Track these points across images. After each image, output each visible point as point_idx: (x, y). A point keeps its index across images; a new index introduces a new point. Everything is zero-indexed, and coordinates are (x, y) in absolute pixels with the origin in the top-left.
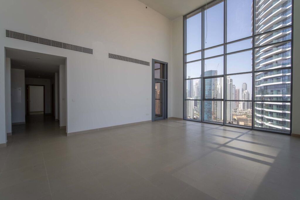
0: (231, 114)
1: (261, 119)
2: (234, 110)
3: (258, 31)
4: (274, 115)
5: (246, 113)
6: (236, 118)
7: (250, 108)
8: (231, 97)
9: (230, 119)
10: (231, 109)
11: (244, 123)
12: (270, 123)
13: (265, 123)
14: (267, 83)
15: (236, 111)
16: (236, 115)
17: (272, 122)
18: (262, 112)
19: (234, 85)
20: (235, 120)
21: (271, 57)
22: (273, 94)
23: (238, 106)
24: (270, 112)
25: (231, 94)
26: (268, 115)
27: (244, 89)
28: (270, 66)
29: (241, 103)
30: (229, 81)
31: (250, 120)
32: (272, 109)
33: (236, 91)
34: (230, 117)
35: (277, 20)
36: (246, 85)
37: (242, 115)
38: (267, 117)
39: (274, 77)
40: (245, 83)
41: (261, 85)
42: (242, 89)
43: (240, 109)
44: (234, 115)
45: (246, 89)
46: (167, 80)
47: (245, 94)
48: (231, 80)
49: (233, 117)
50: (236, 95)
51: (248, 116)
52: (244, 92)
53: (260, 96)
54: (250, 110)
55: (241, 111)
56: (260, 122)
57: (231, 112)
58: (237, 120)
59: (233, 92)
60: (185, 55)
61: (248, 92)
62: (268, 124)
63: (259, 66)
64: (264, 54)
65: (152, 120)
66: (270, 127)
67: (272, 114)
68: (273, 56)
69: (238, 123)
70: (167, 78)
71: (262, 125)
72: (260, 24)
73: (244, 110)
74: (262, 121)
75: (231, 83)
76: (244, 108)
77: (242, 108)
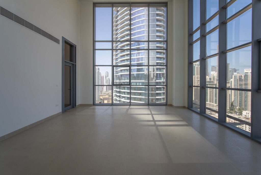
0: (98, 96)
1: (119, 97)
2: (101, 92)
3: (117, 36)
4: (126, 93)
5: (108, 93)
6: (102, 98)
7: (111, 90)
8: (98, 83)
9: (98, 100)
10: (98, 91)
11: (107, 101)
12: (124, 99)
13: (121, 99)
14: (122, 73)
15: (102, 93)
16: (102, 96)
17: (125, 98)
18: (120, 92)
19: (100, 73)
20: (101, 99)
21: (124, 56)
22: (125, 80)
23: (103, 89)
24: (124, 92)
25: (98, 79)
26: (123, 94)
27: (107, 76)
28: (123, 62)
29: (105, 87)
30: (97, 69)
31: (111, 98)
32: (125, 90)
33: (101, 77)
34: (98, 98)
35: (127, 33)
36: (108, 73)
37: (105, 96)
38: (122, 95)
39: (126, 69)
40: (107, 72)
41: (119, 74)
42: (106, 76)
43: (104, 91)
44: (101, 96)
45: (108, 76)
46: (75, 64)
47: (108, 79)
48: (99, 69)
49: (100, 97)
50: (101, 80)
51: (109, 96)
52: (107, 78)
53: (118, 81)
54: (110, 91)
55: (105, 93)
56: (119, 99)
57: (98, 94)
58: (102, 99)
59: (100, 78)
60: (94, 41)
61: (109, 78)
62: (123, 100)
63: (118, 61)
64: (120, 53)
65: (62, 112)
66: (124, 101)
67: (125, 93)
68: (125, 55)
69: (103, 102)
70: (75, 62)
71: (120, 101)
72: (118, 32)
73: (107, 92)
74: (120, 98)
75: (98, 71)
76: (107, 90)
77: (105, 90)
